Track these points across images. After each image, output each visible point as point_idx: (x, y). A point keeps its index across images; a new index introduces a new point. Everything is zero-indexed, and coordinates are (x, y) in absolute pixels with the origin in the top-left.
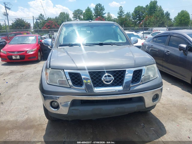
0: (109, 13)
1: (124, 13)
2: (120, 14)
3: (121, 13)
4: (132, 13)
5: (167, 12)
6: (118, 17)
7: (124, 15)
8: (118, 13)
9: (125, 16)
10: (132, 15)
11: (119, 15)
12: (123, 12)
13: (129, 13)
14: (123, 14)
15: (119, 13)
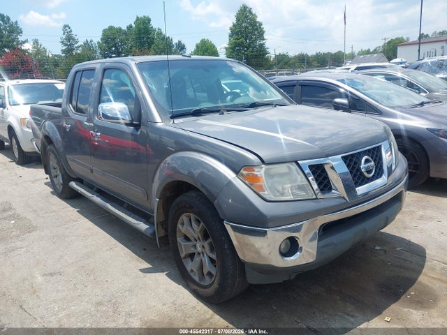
0: (36, 42)
1: (77, 42)
2: (66, 45)
3: (69, 40)
4: (98, 42)
5: (179, 42)
6: (63, 51)
7: (79, 47)
8: (62, 42)
9: (80, 49)
10: (99, 47)
11: (64, 48)
12: (74, 39)
13: (91, 41)
14: (76, 45)
15: (65, 42)
